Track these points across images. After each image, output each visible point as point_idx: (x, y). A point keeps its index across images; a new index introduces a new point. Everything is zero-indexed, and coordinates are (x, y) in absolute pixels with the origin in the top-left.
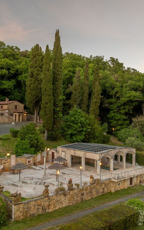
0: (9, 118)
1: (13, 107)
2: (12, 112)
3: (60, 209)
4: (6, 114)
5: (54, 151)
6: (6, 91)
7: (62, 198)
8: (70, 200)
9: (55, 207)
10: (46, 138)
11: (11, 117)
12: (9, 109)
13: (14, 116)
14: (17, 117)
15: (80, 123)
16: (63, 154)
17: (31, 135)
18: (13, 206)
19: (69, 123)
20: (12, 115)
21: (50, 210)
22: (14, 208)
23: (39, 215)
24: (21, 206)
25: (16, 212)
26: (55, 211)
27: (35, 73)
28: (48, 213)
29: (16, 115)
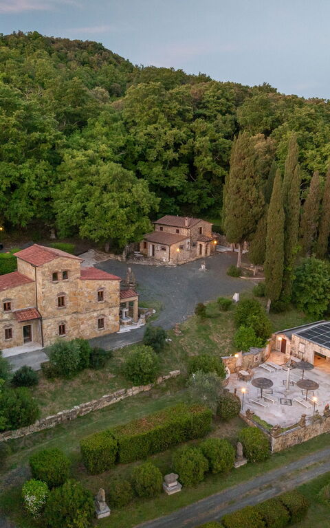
0: (191, 251)
1: (196, 232)
2: (195, 241)
3: (315, 437)
4: (187, 246)
5: (286, 338)
6: (175, 190)
7: (318, 426)
8: (325, 427)
9: (310, 436)
10: (268, 310)
11: (193, 249)
12: (191, 237)
13: (198, 247)
14: (204, 248)
15: (323, 286)
16: (302, 347)
17: (254, 316)
18: (273, 439)
19: (303, 285)
20: (194, 245)
21: (306, 440)
22: (274, 440)
23: (295, 446)
24: (280, 438)
25: (276, 444)
26: (310, 440)
27: (244, 188)
28: (303, 443)
29: (201, 245)
